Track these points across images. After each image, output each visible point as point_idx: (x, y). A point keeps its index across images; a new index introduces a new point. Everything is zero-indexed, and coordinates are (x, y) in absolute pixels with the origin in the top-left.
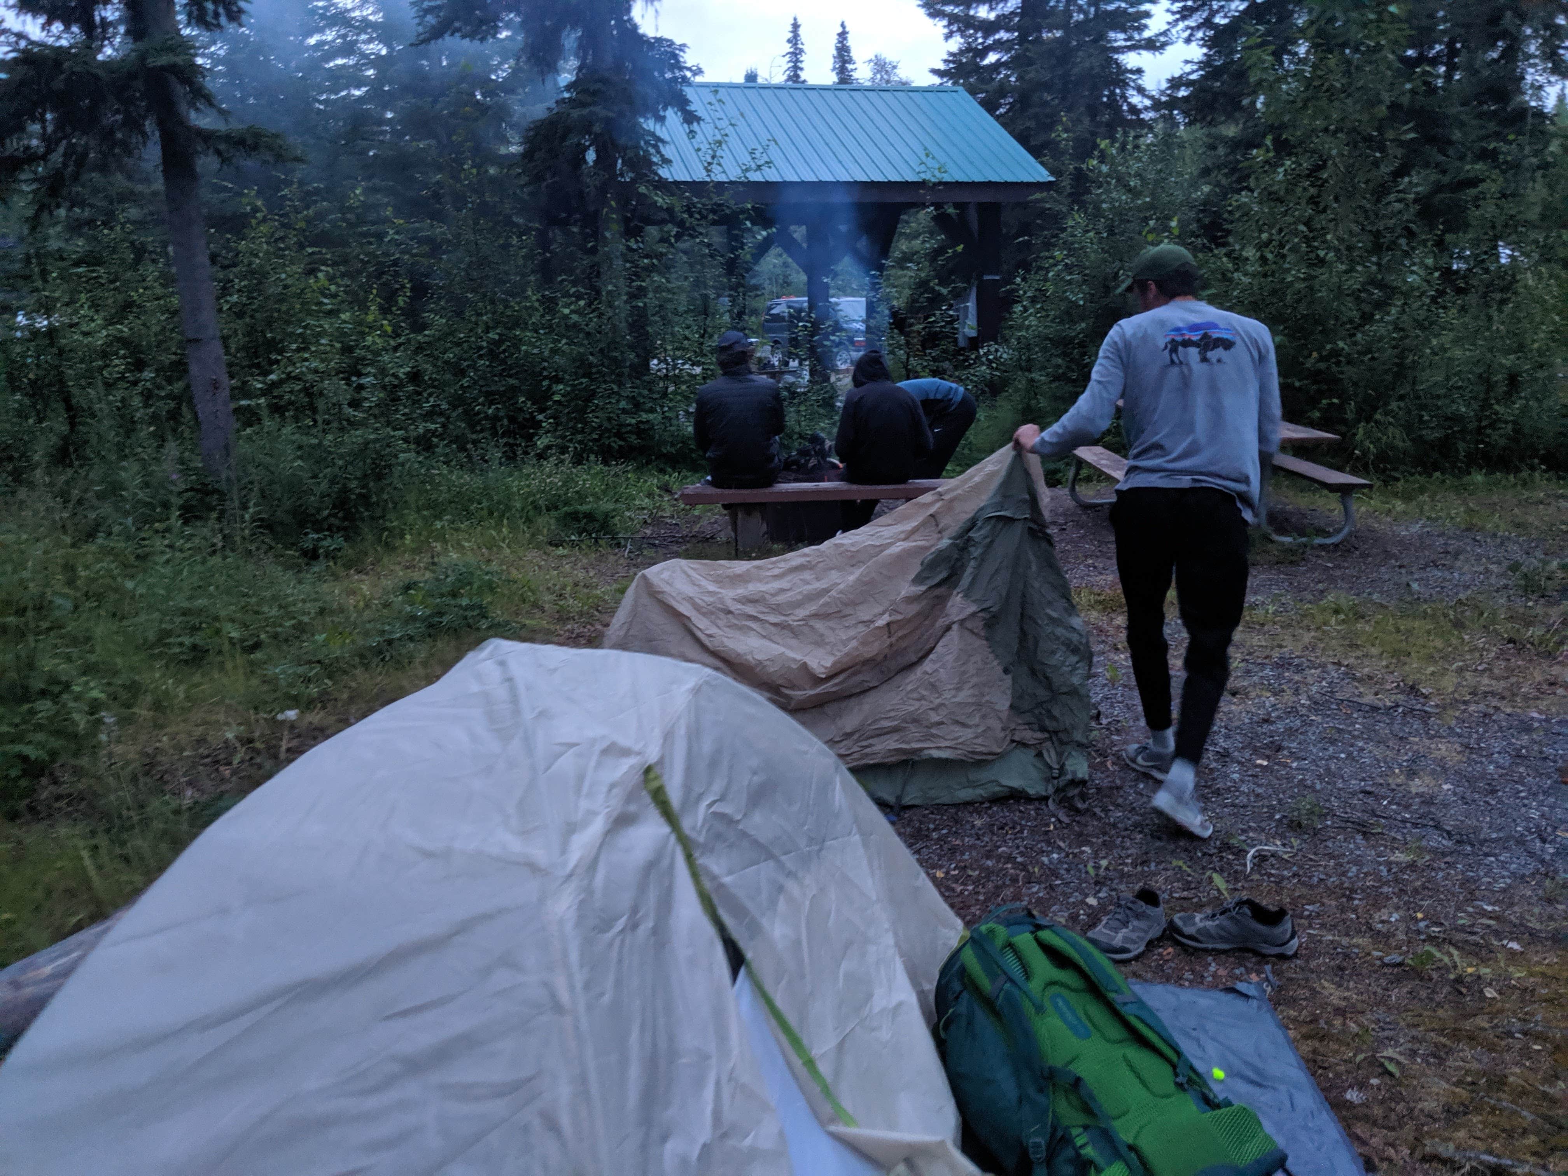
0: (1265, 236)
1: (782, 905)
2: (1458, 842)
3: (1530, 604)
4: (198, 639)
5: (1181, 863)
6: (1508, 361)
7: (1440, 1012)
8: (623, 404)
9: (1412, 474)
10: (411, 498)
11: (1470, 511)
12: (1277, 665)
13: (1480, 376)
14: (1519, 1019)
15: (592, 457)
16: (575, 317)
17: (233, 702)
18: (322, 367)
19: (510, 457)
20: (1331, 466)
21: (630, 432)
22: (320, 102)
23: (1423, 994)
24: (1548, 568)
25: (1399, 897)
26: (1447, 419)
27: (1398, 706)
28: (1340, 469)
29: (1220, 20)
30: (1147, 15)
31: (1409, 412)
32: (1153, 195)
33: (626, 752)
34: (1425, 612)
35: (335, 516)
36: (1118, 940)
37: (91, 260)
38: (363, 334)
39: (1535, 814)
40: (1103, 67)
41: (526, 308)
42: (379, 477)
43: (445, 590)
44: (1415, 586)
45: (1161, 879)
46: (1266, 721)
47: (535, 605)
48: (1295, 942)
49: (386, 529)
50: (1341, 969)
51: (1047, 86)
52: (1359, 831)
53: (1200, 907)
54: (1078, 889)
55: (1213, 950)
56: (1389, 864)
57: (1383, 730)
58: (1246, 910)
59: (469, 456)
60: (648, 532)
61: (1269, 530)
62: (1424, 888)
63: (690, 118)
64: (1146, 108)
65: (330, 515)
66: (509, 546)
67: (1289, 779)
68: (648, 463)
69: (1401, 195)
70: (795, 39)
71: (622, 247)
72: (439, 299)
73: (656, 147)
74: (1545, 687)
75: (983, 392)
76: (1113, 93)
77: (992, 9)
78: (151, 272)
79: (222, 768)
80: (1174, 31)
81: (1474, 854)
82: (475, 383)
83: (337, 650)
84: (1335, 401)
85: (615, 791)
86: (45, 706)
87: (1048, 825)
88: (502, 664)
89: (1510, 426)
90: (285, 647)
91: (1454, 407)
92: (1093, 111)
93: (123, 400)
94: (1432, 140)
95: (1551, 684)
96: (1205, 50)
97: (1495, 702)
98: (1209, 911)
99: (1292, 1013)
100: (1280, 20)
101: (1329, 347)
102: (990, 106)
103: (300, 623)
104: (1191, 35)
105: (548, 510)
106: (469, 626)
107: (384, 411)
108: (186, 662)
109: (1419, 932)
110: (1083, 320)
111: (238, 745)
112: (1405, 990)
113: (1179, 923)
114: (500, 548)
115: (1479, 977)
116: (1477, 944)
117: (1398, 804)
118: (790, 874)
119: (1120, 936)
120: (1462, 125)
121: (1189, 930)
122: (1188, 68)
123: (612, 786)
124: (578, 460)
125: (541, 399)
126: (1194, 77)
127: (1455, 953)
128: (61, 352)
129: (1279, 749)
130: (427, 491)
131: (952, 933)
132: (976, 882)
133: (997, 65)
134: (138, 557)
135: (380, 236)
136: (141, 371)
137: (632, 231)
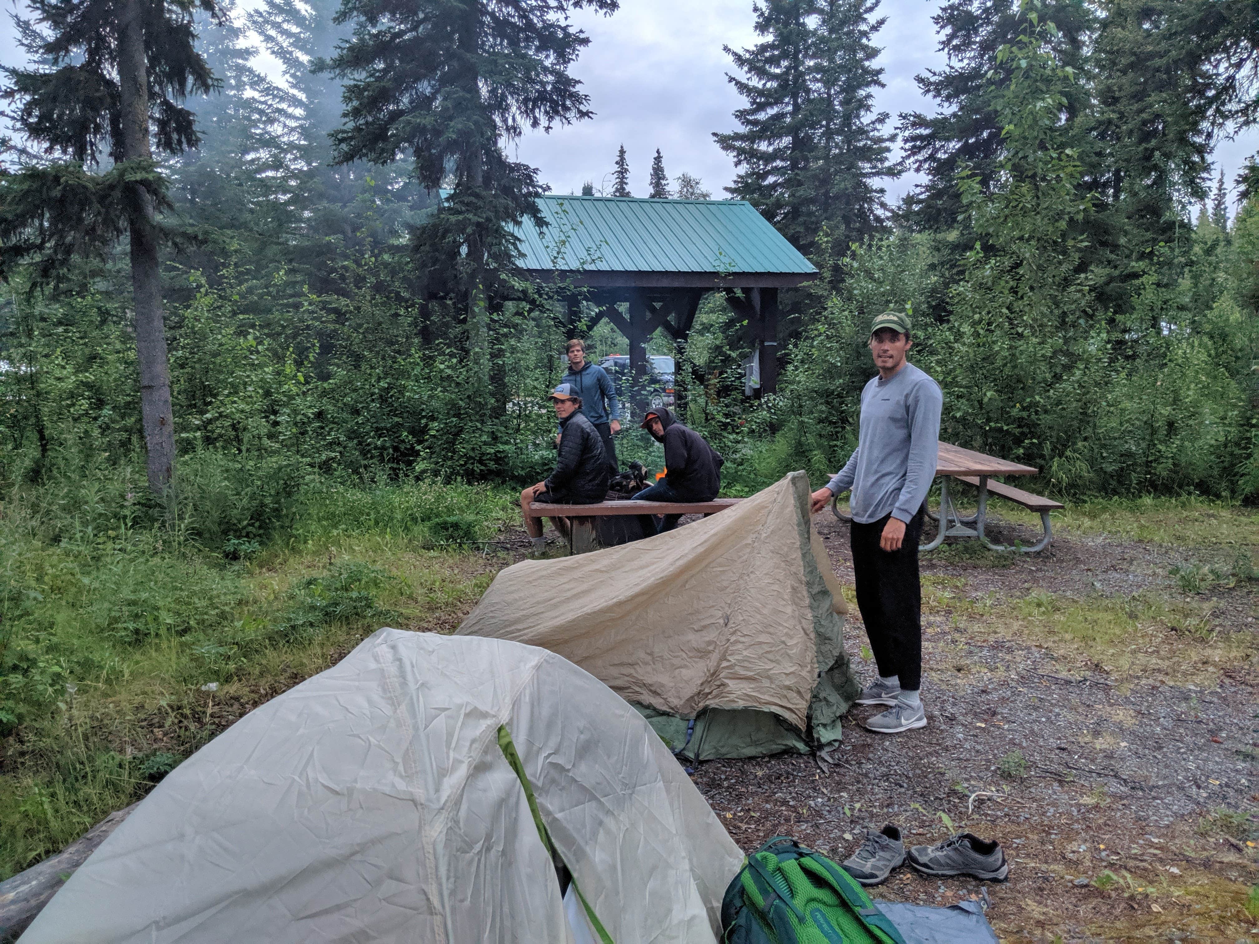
0: (977, 317)
1: (601, 836)
2: (1133, 788)
3: (1188, 600)
4: (140, 626)
5: (917, 806)
6: (1166, 411)
7: (1118, 924)
8: (485, 438)
9: (1097, 497)
10: (313, 511)
11: (1142, 527)
12: (993, 648)
13: (1146, 423)
14: (1179, 929)
15: (459, 479)
16: (449, 371)
17: (167, 676)
18: (247, 408)
19: (394, 477)
20: (1033, 491)
21: (490, 459)
22: (253, 203)
23: (1104, 909)
24: (1201, 572)
25: (1086, 832)
26: (1122, 455)
27: (1086, 680)
28: (1040, 493)
29: (941, 155)
30: (888, 150)
31: (1092, 449)
32: (892, 284)
33: (485, 715)
34: (1107, 606)
35: (252, 525)
36: (868, 867)
37: (65, 322)
38: (280, 384)
39: (1192, 766)
40: (855, 189)
41: (410, 363)
42: (289, 494)
43: (338, 585)
44: (1098, 585)
45: (902, 818)
46: (983, 691)
47: (410, 597)
48: (1005, 869)
49: (291, 536)
50: (1041, 889)
51: (812, 201)
52: (1056, 780)
53: (933, 840)
54: (837, 827)
55: (943, 875)
56: (1079, 805)
57: (1074, 699)
58: (967, 842)
59: (361, 478)
60: (502, 538)
61: (986, 540)
62: (1106, 825)
63: (540, 222)
64: (888, 218)
65: (249, 525)
66: (390, 550)
67: (1002, 737)
68: (503, 483)
69: (1079, 287)
70: (621, 162)
71: (487, 320)
72: (342, 354)
73: (514, 244)
74: (1200, 665)
75: (765, 430)
76: (862, 207)
77: (770, 144)
78: (113, 331)
79: (156, 730)
80: (907, 162)
81: (1144, 797)
82: (368, 420)
83: (252, 632)
84: (1035, 441)
85: (474, 746)
86: (16, 679)
87: (814, 775)
88: (394, 647)
89: (1170, 461)
90: (210, 631)
91: (1127, 446)
92: (847, 220)
93: (86, 432)
94: (1104, 244)
95: (1204, 663)
96: (930, 177)
97: (1161, 677)
98: (939, 844)
99: (1003, 925)
100: (986, 157)
101: (1028, 400)
102: (769, 215)
103: (223, 612)
104: (920, 166)
105: (423, 520)
106: (357, 614)
107: (295, 444)
108: (130, 644)
109: (1102, 860)
110: (840, 377)
111: (170, 710)
112: (1090, 906)
113: (915, 853)
114: (383, 550)
115: (1147, 896)
116: (1145, 869)
117: (1086, 758)
118: (608, 812)
119: (869, 865)
120: (1126, 233)
121: (923, 859)
122: (918, 190)
123: (473, 741)
124: (448, 481)
125: (419, 433)
126: (922, 197)
127: (1128, 875)
128: (38, 394)
129: (994, 714)
130: (326, 506)
131: (736, 861)
132: (758, 821)
133: (774, 186)
134: (93, 558)
135: (297, 306)
136: (101, 409)
137: (494, 307)
